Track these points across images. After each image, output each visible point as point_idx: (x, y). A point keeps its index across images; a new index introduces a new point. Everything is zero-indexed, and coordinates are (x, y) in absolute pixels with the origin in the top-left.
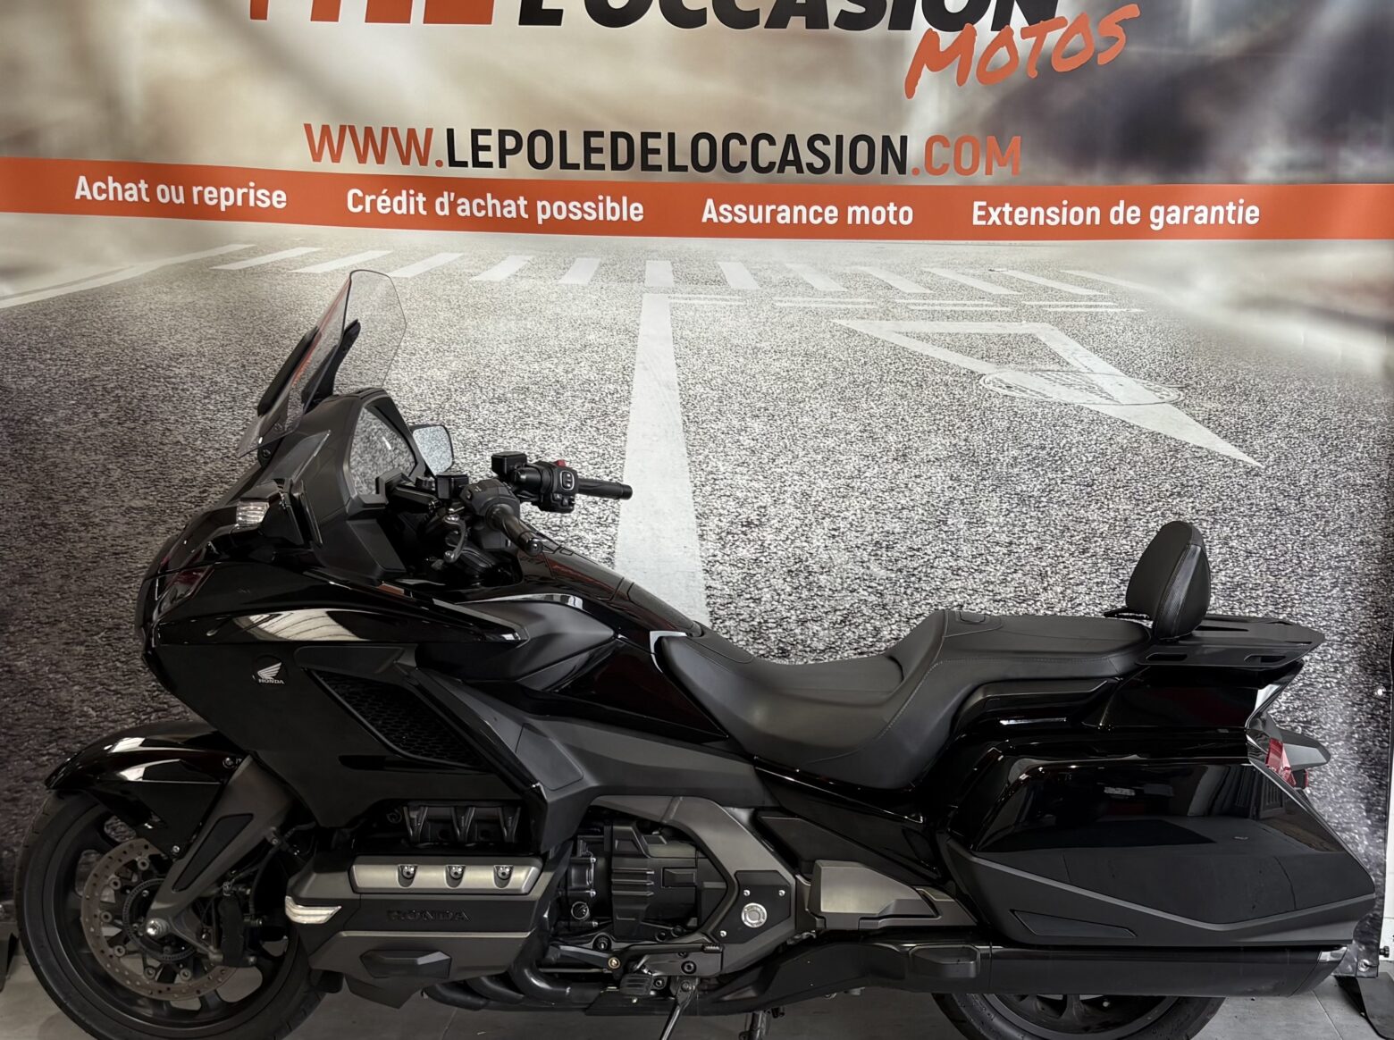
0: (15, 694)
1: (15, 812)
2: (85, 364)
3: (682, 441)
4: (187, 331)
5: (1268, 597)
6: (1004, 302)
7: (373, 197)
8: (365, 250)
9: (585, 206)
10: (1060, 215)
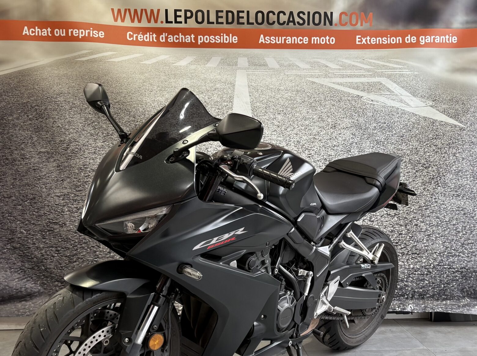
2: (24, 97)
4: (64, 84)
5: (471, 175)
6: (369, 71)
7: (137, 35)
8: (133, 54)
9: (216, 38)
10: (387, 40)
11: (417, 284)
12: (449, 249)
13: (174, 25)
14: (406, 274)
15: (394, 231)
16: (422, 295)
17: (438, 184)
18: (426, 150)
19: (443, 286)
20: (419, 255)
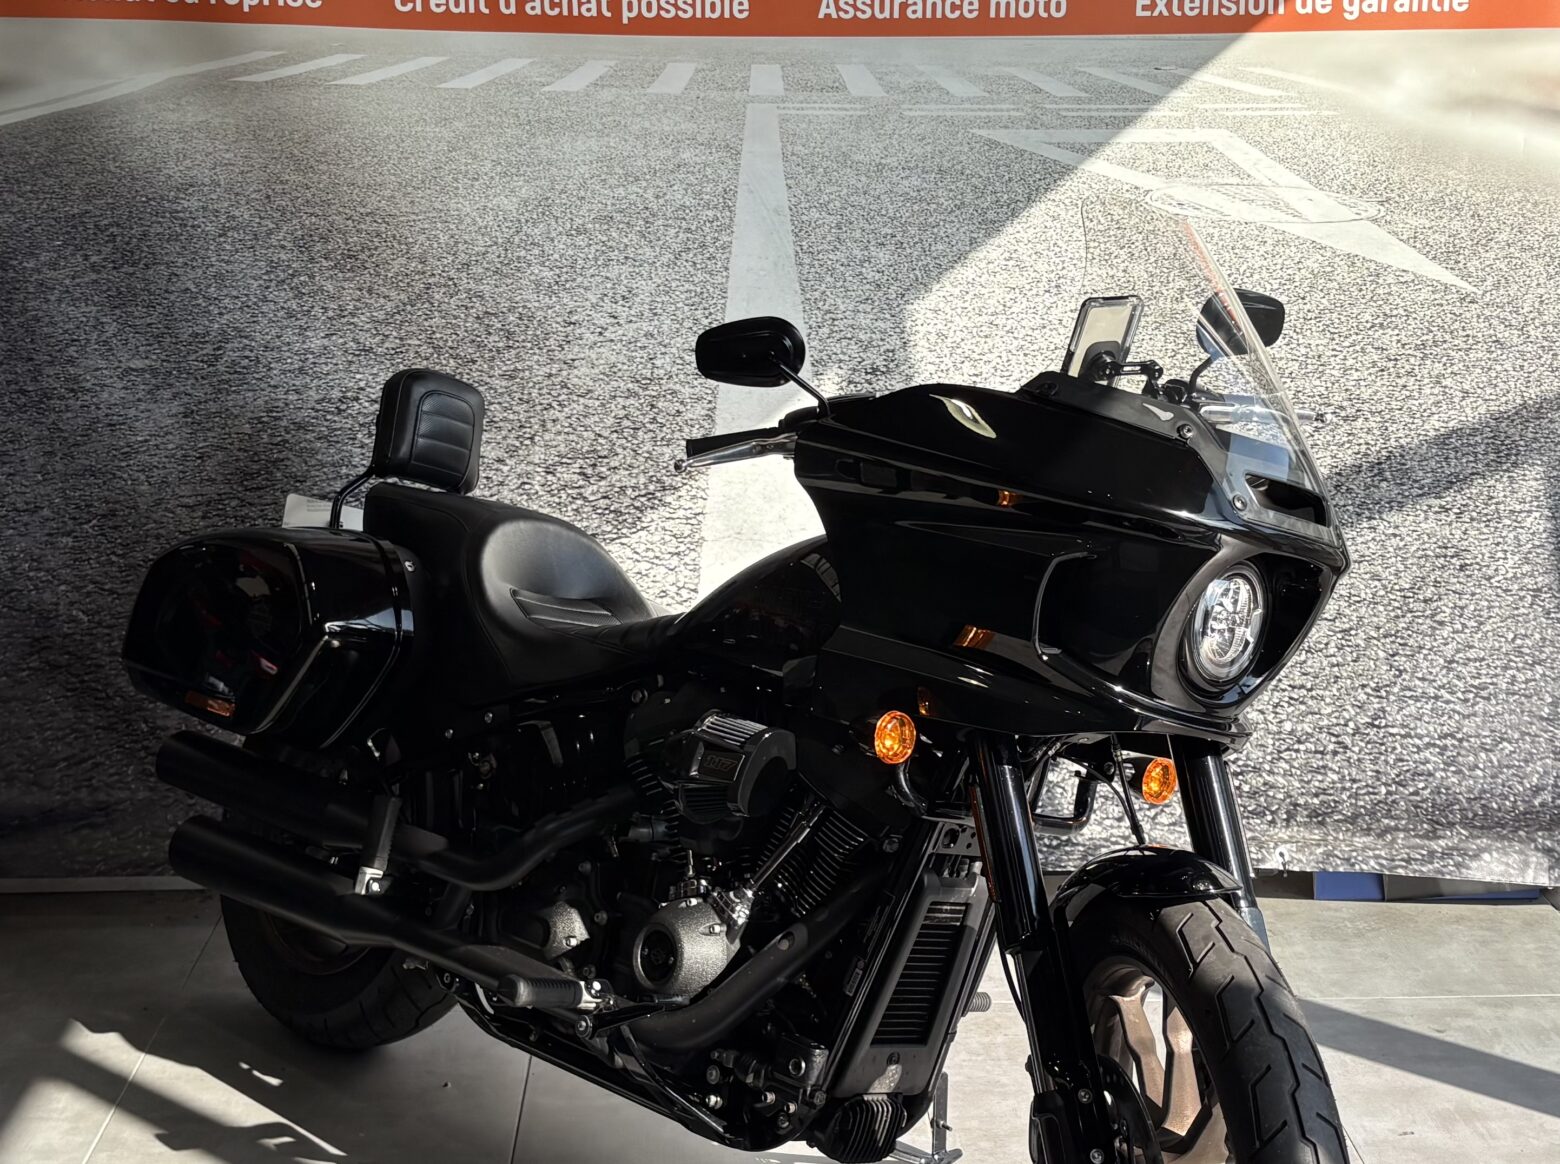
2: (73, 197)
3: (794, 276)
4: (198, 156)
6: (1173, 105)
8: (418, 55)
9: (680, 2)
10: (1237, 3)
11: (1302, 781)
12: (1407, 678)
14: (1269, 750)
16: (1319, 815)
17: (1381, 473)
18: (1350, 362)
19: (1383, 790)
20: (1314, 693)
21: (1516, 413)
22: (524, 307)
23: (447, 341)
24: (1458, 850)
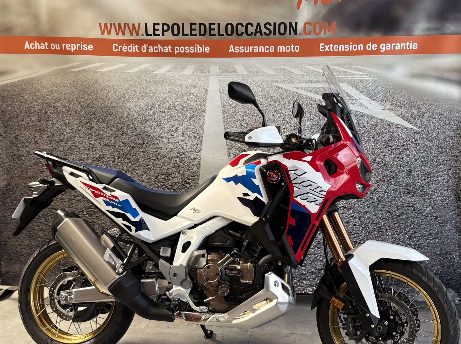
0: (6, 210)
1: (6, 248)
2: (27, 103)
3: (223, 124)
4: (61, 91)
5: (422, 174)
7: (121, 46)
8: (119, 63)
9: (191, 48)
10: (349, 47)
12: (397, 241)
13: (153, 38)
15: (349, 222)
17: (391, 182)
18: (382, 150)
21: (430, 166)
22: (148, 133)
23: (127, 142)
24: (412, 291)
